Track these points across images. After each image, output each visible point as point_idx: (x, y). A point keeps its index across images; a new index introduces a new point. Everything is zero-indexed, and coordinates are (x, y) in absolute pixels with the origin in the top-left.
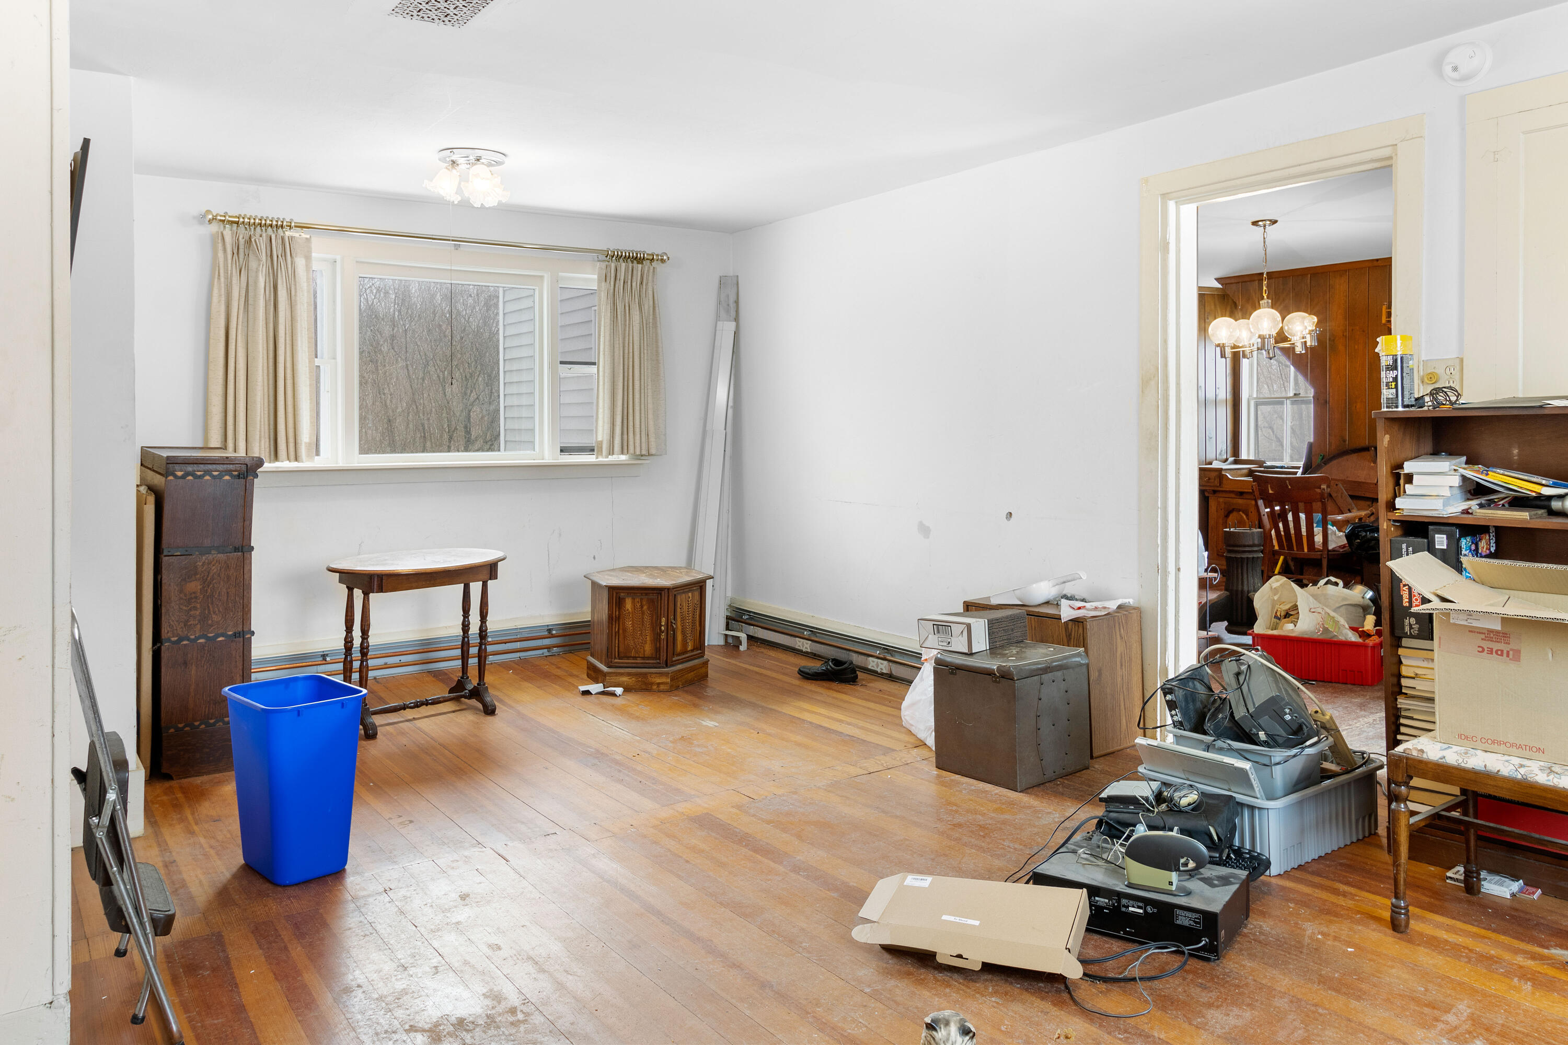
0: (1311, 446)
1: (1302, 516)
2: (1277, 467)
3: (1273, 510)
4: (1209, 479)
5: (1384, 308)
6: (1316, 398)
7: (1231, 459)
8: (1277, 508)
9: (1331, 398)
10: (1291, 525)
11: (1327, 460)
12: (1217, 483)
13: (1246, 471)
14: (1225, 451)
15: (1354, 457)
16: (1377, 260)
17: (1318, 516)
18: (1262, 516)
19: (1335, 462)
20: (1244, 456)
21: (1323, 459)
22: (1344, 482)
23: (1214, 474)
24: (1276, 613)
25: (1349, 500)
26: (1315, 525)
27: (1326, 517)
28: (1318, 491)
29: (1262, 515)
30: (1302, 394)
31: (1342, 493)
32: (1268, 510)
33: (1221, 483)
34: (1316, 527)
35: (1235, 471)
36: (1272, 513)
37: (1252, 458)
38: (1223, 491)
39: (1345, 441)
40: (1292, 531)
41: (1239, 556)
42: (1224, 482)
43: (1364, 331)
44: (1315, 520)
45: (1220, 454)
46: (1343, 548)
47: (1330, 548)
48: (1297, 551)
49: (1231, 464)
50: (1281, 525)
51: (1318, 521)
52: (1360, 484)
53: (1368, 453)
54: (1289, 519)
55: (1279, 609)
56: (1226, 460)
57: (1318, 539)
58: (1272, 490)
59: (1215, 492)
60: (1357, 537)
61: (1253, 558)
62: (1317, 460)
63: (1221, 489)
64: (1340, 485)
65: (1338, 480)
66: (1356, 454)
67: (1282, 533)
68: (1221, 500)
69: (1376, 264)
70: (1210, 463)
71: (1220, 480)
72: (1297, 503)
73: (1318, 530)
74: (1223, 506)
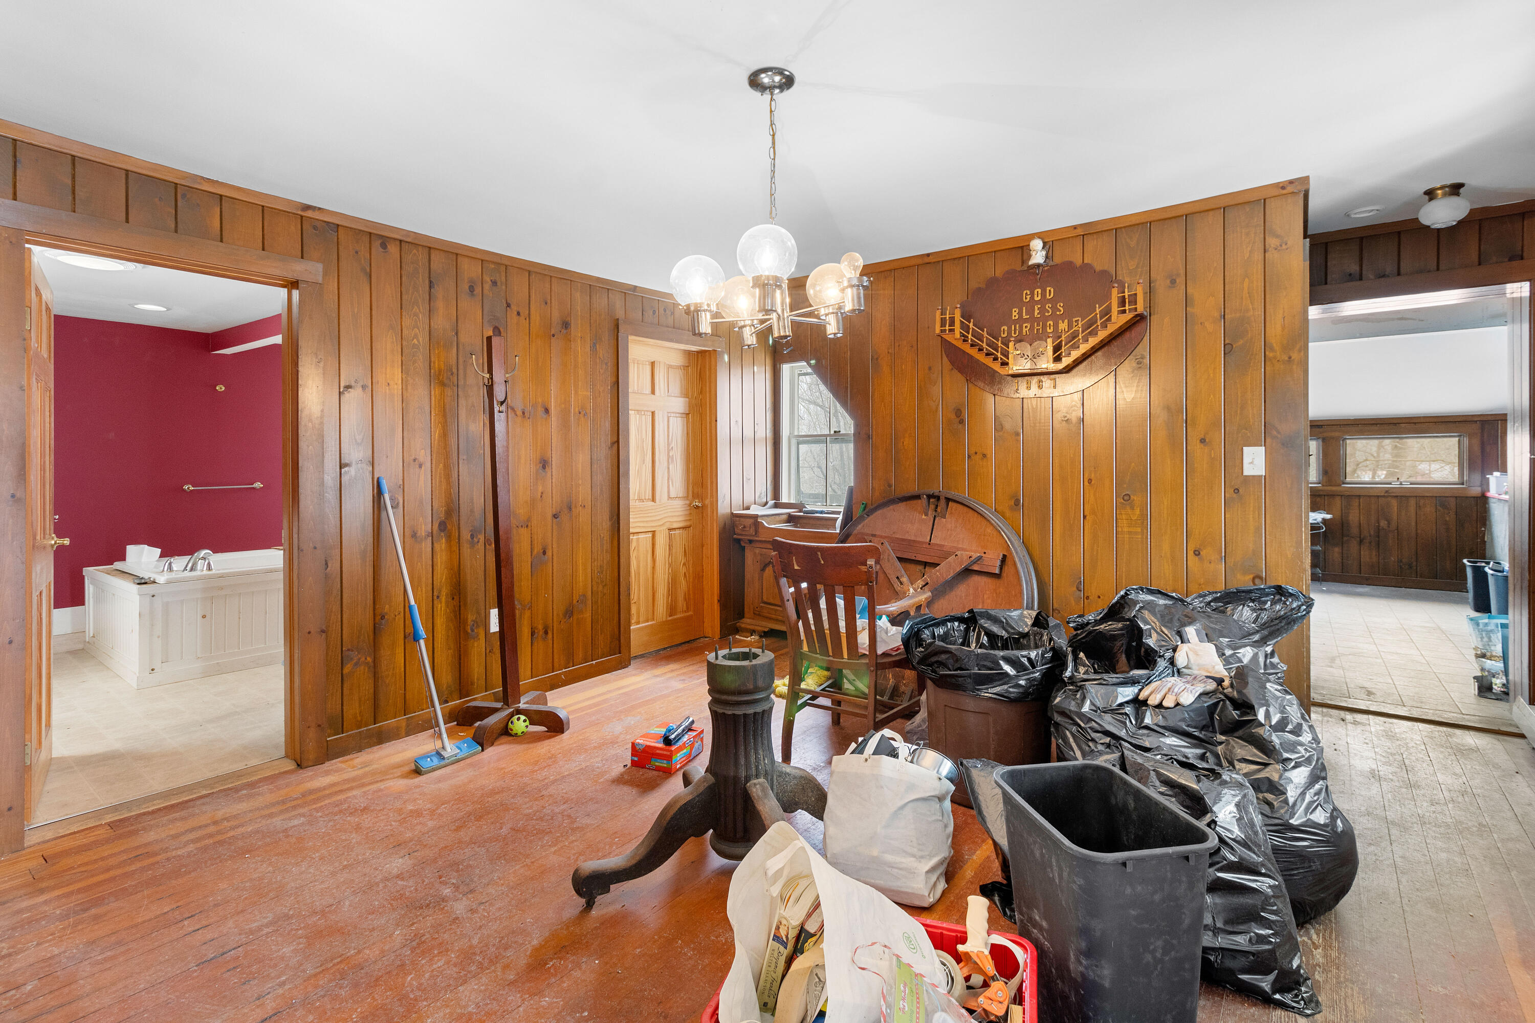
0: (851, 491)
1: (840, 602)
2: (817, 512)
3: (798, 589)
4: (745, 527)
5: (938, 313)
6: (857, 434)
7: (771, 503)
8: (804, 585)
9: (874, 433)
10: (825, 617)
11: (870, 510)
12: (752, 531)
13: (785, 517)
14: (764, 494)
15: (902, 506)
16: (928, 255)
17: (861, 602)
18: (786, 603)
19: (879, 512)
20: (784, 499)
21: (865, 509)
22: (892, 540)
23: (749, 522)
24: (778, 928)
25: (898, 563)
26: (858, 616)
27: (874, 609)
28: (863, 568)
29: (785, 600)
30: (843, 432)
31: (889, 555)
32: (792, 590)
33: (756, 532)
34: (860, 618)
35: (773, 517)
36: (798, 595)
37: (793, 501)
38: (761, 541)
39: (890, 486)
40: (826, 625)
41: (730, 713)
42: (760, 530)
43: (912, 346)
44: (859, 608)
45: (760, 497)
46: (896, 650)
47: (879, 652)
48: (834, 656)
49: (771, 508)
50: (810, 615)
51: (863, 609)
52: (911, 543)
53: (919, 501)
54: (822, 606)
55: (784, 922)
56: (766, 503)
57: (863, 639)
58: (798, 566)
59: (751, 542)
60: (920, 642)
61: (755, 713)
62: (858, 512)
63: (757, 539)
64: (887, 544)
65: (885, 537)
66: (904, 503)
67: (813, 628)
68: (757, 551)
69: (927, 260)
70: (748, 508)
71: (756, 528)
72: (833, 586)
73: (862, 623)
74: (759, 557)
